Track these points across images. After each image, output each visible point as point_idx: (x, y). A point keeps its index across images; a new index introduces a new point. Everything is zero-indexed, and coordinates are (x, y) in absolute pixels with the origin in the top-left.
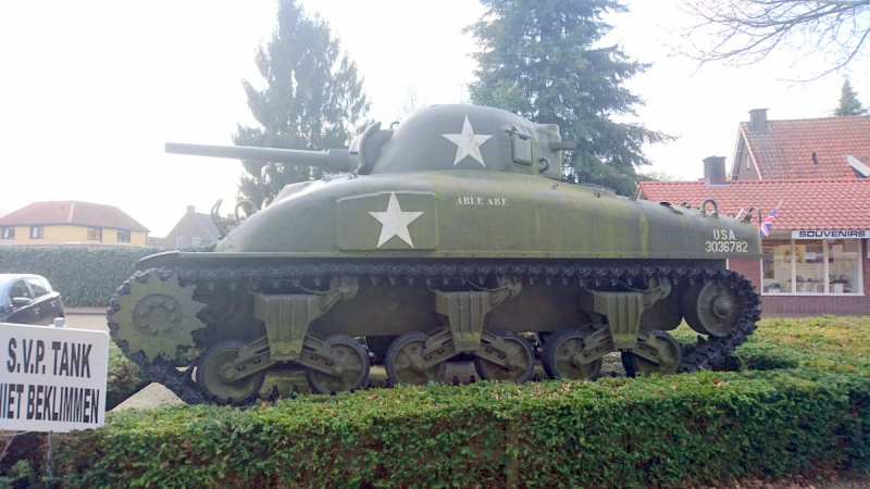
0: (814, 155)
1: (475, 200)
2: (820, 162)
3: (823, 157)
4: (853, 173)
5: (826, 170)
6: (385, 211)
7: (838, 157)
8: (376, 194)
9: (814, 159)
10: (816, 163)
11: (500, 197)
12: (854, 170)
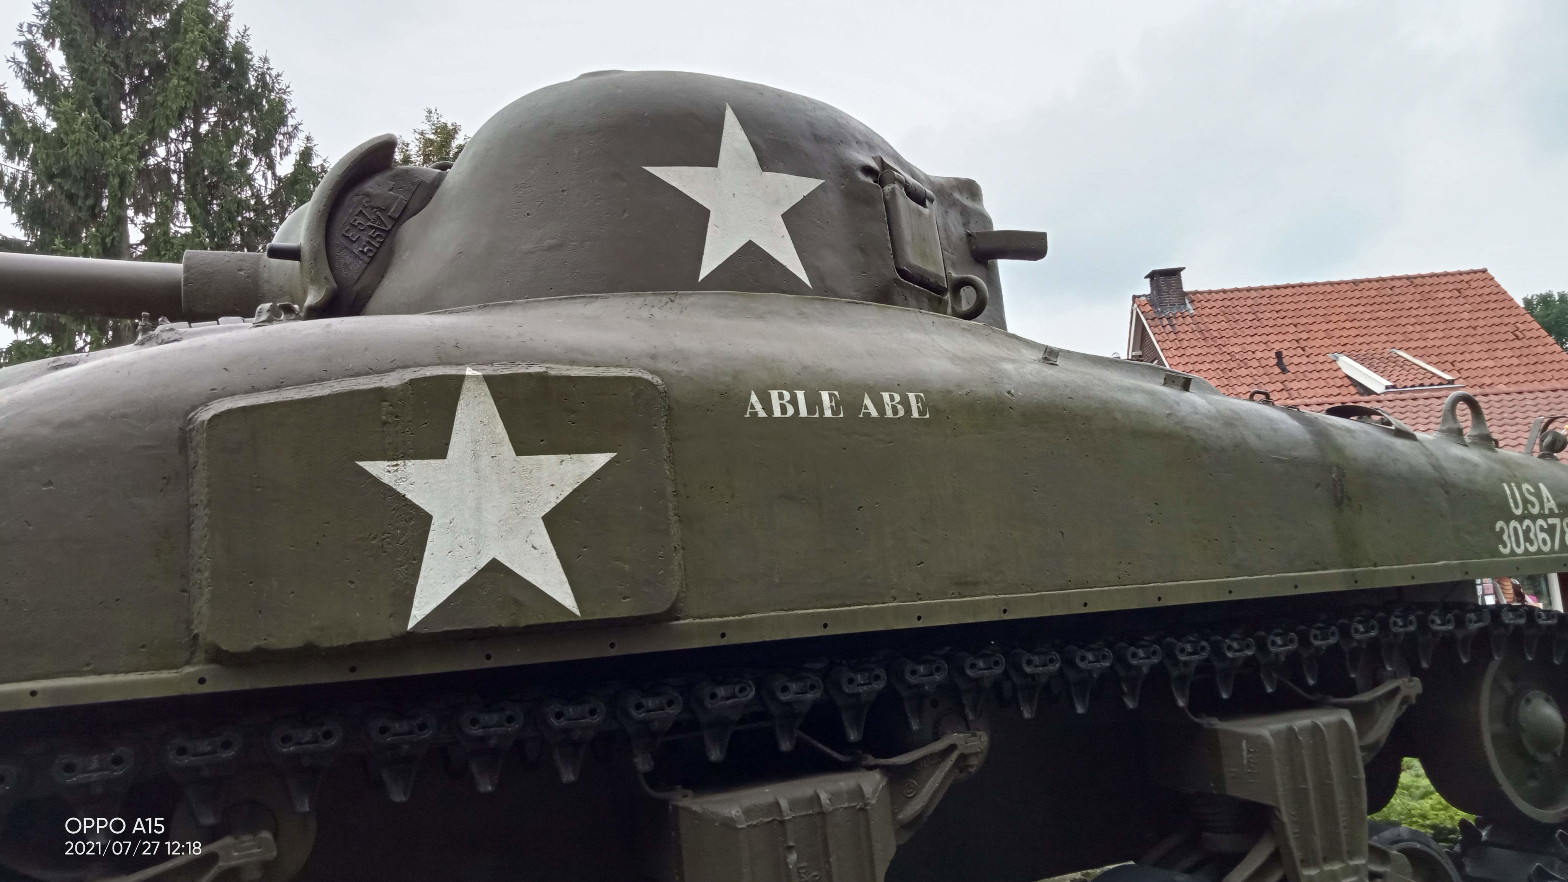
0: (1279, 355)
1: (814, 403)
2: (1292, 368)
3: (1296, 360)
4: (1353, 390)
5: (1304, 384)
6: (441, 452)
7: (1321, 359)
8: (392, 380)
9: (1280, 364)
10: (1284, 370)
11: (901, 387)
12: (1355, 383)
